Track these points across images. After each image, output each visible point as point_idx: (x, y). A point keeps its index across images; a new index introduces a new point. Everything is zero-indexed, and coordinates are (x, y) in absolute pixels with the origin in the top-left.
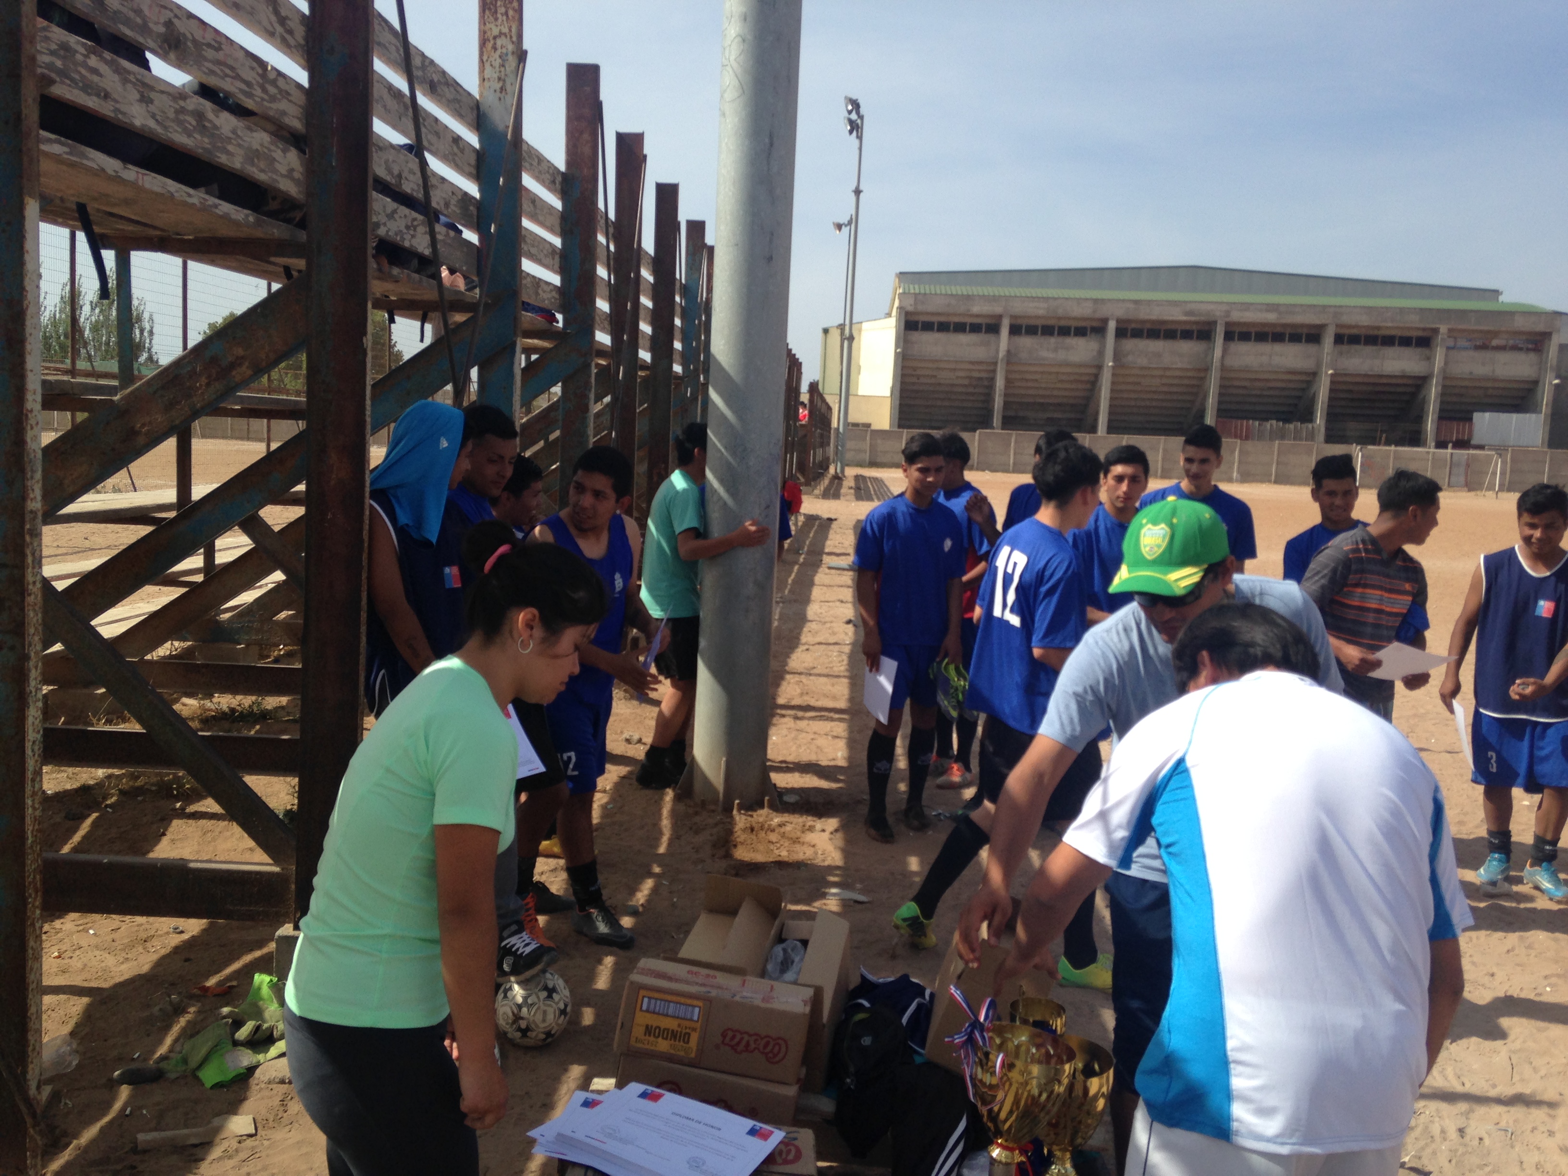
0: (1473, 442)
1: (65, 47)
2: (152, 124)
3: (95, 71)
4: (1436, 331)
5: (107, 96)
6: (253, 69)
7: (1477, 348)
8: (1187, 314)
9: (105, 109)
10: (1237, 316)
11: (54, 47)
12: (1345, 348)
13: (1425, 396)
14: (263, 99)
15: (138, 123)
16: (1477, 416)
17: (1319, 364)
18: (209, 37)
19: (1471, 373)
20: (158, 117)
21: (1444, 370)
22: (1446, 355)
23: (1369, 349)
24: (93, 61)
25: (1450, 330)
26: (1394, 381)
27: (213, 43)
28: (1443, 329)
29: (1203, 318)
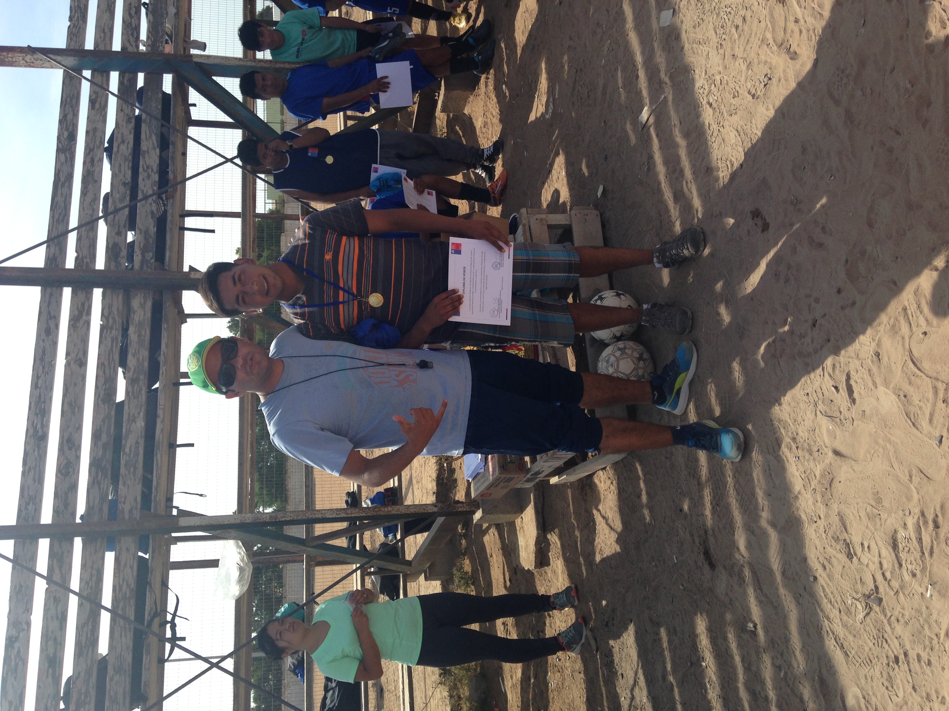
1: (126, 465)
2: (142, 414)
3: (130, 449)
5: (137, 443)
6: (106, 337)
9: (142, 442)
11: (127, 472)
14: (116, 329)
15: (143, 424)
18: (101, 373)
20: (139, 410)
24: (127, 450)
27: (103, 370)
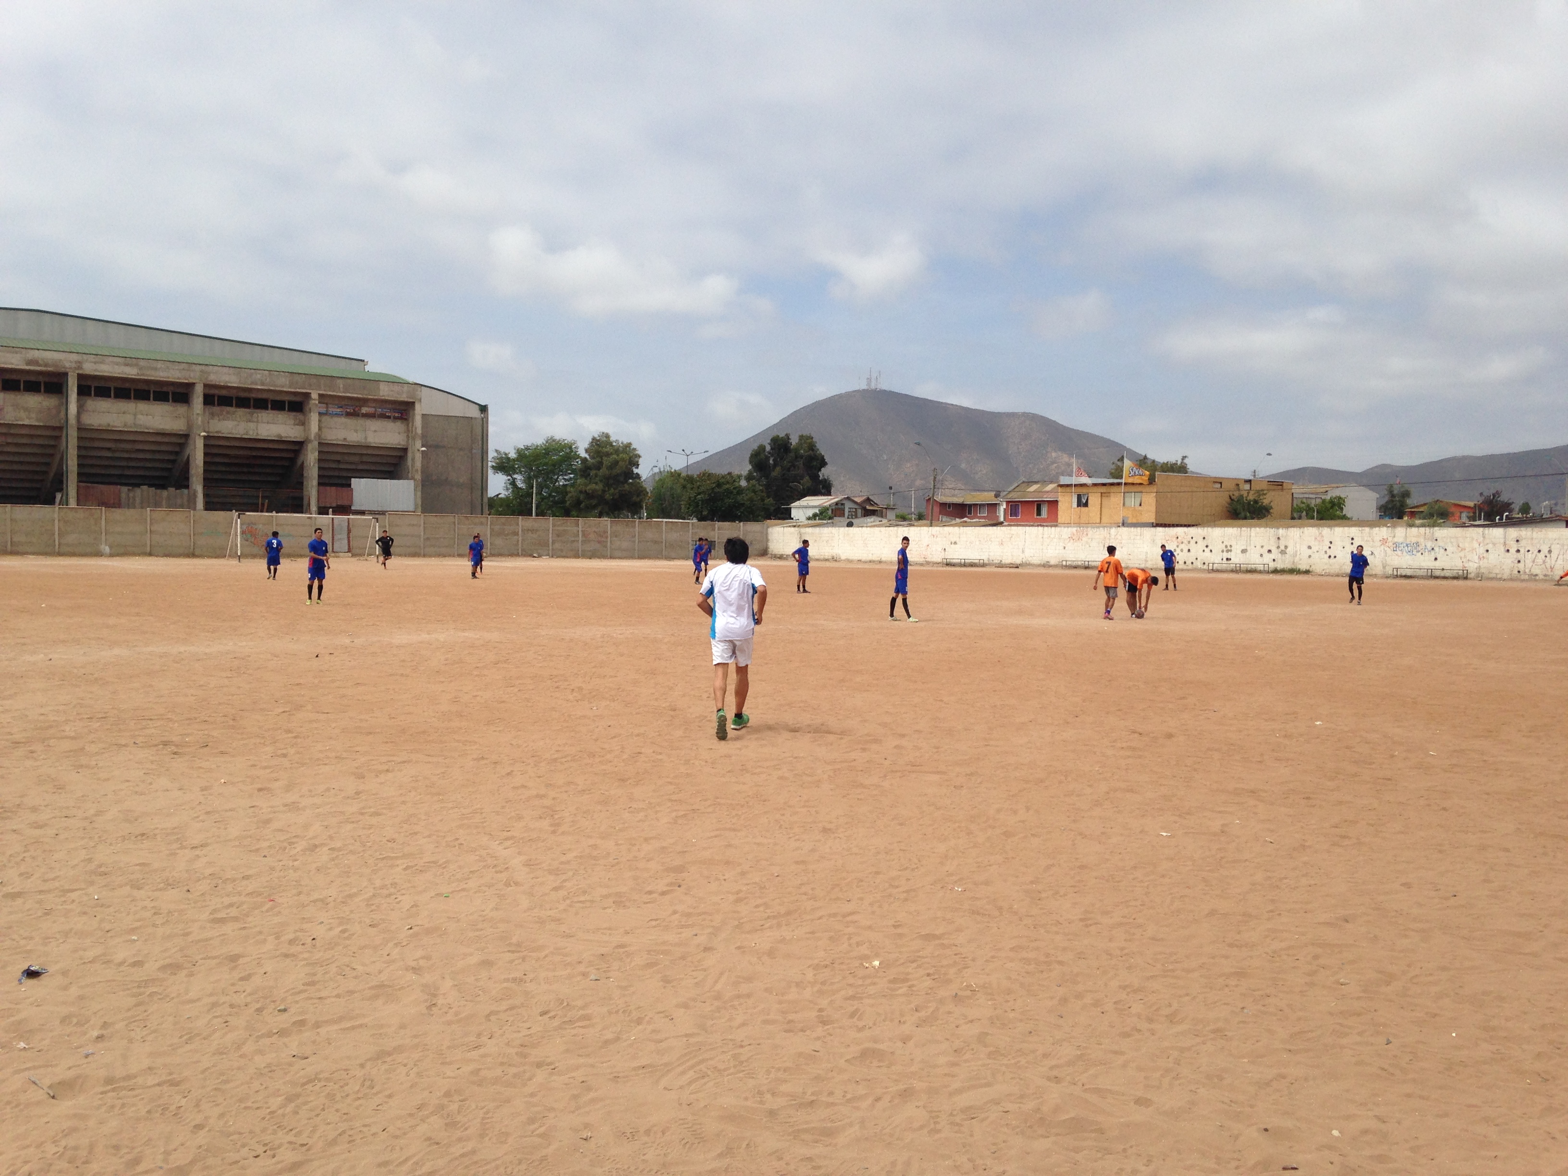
0: (353, 508)
4: (307, 395)
7: (348, 415)
8: (30, 362)
10: (89, 368)
12: (216, 409)
13: (303, 463)
16: (354, 482)
17: (190, 426)
19: (345, 439)
21: (319, 436)
22: (320, 421)
23: (241, 412)
25: (320, 396)
26: (271, 446)
28: (314, 396)
29: (49, 369)
